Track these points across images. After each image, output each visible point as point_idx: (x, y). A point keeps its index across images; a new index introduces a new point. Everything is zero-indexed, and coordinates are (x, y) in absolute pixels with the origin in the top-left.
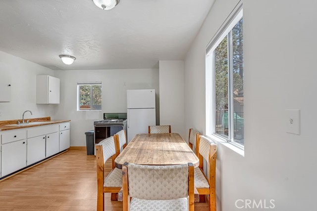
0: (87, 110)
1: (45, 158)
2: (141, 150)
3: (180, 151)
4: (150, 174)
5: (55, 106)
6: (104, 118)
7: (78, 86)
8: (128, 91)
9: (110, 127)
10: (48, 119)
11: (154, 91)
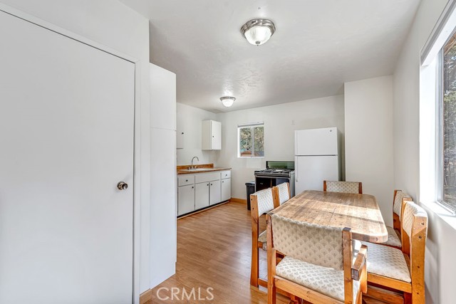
0: (248, 157)
1: (208, 205)
2: (303, 208)
3: (360, 218)
4: (292, 228)
5: (217, 152)
6: (267, 167)
7: (239, 129)
8: (296, 131)
9: (275, 179)
10: (211, 166)
11: (335, 130)
